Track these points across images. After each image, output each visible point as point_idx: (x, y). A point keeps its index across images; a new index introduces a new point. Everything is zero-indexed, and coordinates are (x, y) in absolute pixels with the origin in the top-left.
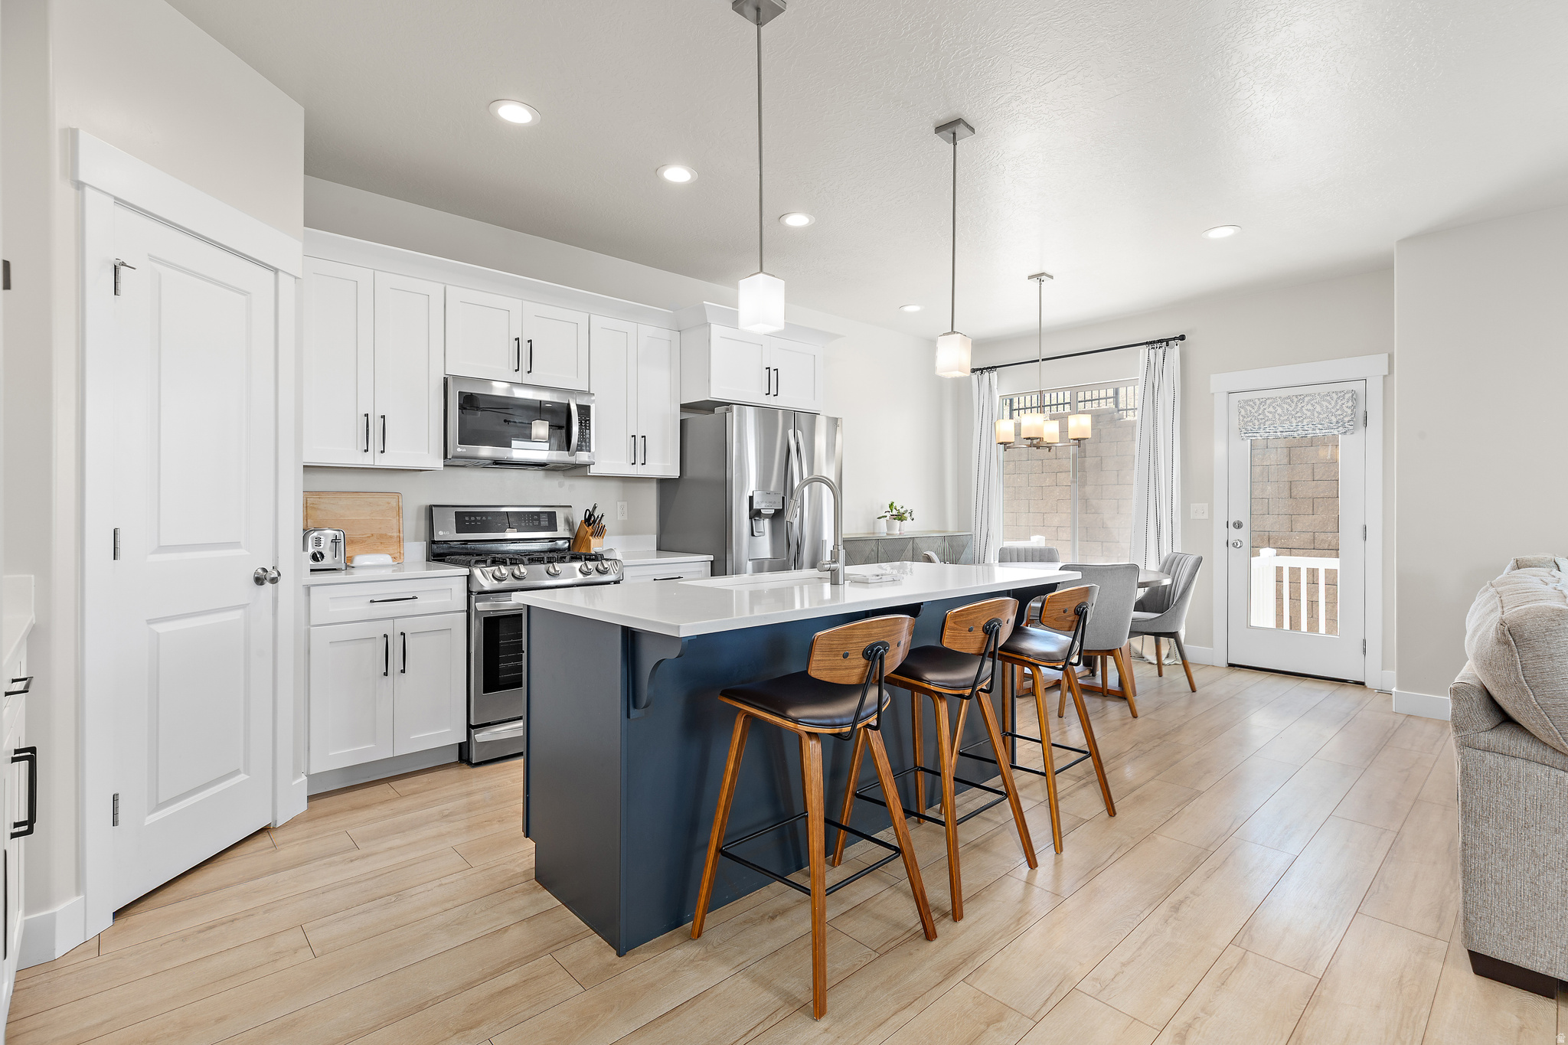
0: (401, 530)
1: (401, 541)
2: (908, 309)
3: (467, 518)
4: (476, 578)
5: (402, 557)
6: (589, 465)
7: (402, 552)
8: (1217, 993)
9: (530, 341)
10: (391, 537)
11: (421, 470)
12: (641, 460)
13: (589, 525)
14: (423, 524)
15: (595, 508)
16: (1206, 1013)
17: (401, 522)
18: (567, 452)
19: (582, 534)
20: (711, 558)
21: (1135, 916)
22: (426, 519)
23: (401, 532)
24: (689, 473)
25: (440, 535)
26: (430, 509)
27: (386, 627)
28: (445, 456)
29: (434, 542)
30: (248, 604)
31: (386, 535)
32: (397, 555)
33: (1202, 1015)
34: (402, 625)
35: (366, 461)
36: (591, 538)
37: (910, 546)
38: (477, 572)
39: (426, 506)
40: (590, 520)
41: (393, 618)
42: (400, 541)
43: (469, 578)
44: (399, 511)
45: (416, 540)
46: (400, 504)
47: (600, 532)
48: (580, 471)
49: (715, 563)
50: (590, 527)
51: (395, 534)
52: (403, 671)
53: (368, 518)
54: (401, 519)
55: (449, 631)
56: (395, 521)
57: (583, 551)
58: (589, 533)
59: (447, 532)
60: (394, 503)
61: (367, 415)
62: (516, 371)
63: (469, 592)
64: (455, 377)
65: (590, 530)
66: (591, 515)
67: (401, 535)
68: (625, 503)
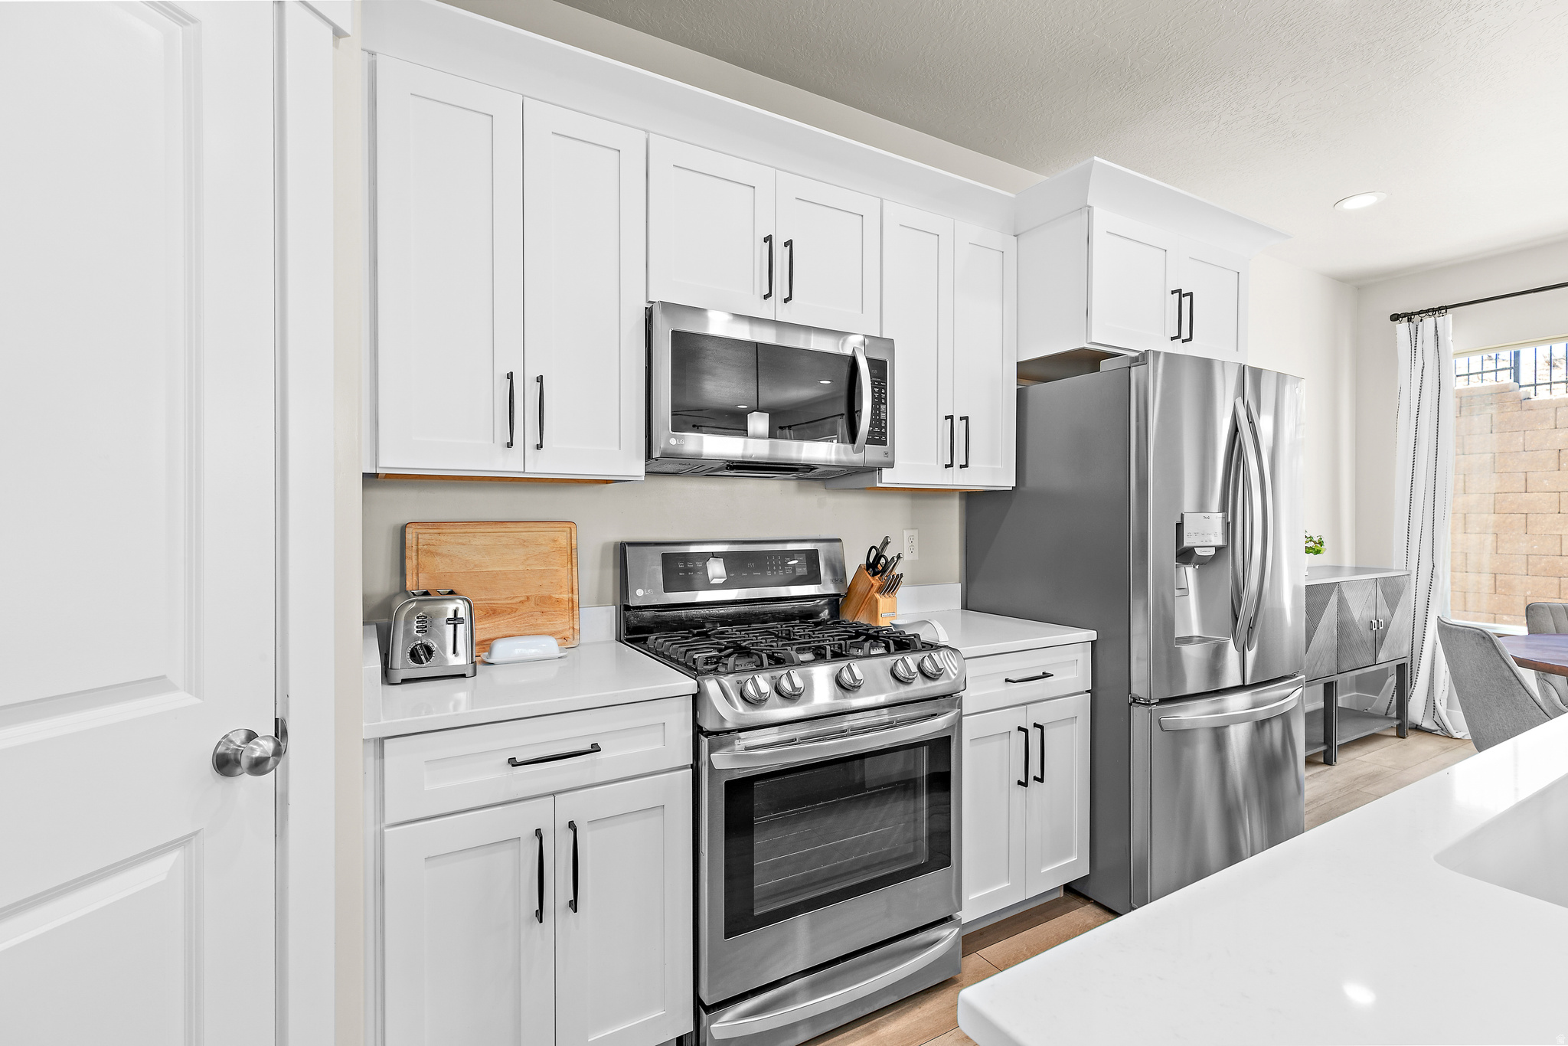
0: (575, 588)
1: (576, 608)
2: (1349, 205)
3: (681, 565)
4: (712, 703)
5: (577, 637)
6: (880, 469)
7: (576, 627)
9: (789, 244)
10: (558, 601)
11: (607, 482)
12: (960, 458)
13: (875, 574)
14: (610, 575)
15: (886, 543)
17: (575, 573)
18: (850, 446)
19: (861, 587)
20: (1092, 635)
22: (614, 567)
23: (575, 592)
24: (1031, 482)
25: (639, 595)
26: (622, 550)
27: (539, 814)
28: (649, 455)
29: (627, 608)
30: (195, 834)
31: (550, 597)
32: (569, 633)
34: (570, 807)
35: (508, 464)
36: (877, 596)
37: (1334, 599)
38: (711, 686)
39: (616, 544)
40: (877, 565)
41: (554, 794)
42: (573, 607)
43: (697, 699)
44: (571, 554)
45: (600, 602)
46: (574, 542)
47: (891, 586)
48: (864, 480)
49: (1098, 645)
50: (877, 577)
51: (566, 596)
52: (574, 905)
53: (521, 568)
54: (575, 569)
55: (660, 811)
56: (564, 572)
57: (863, 619)
58: (875, 589)
59: (648, 592)
60: (563, 541)
61: (510, 376)
62: (766, 297)
63: (698, 731)
64: (665, 306)
65: (876, 582)
66: (878, 557)
67: (575, 597)
68: (915, 533)
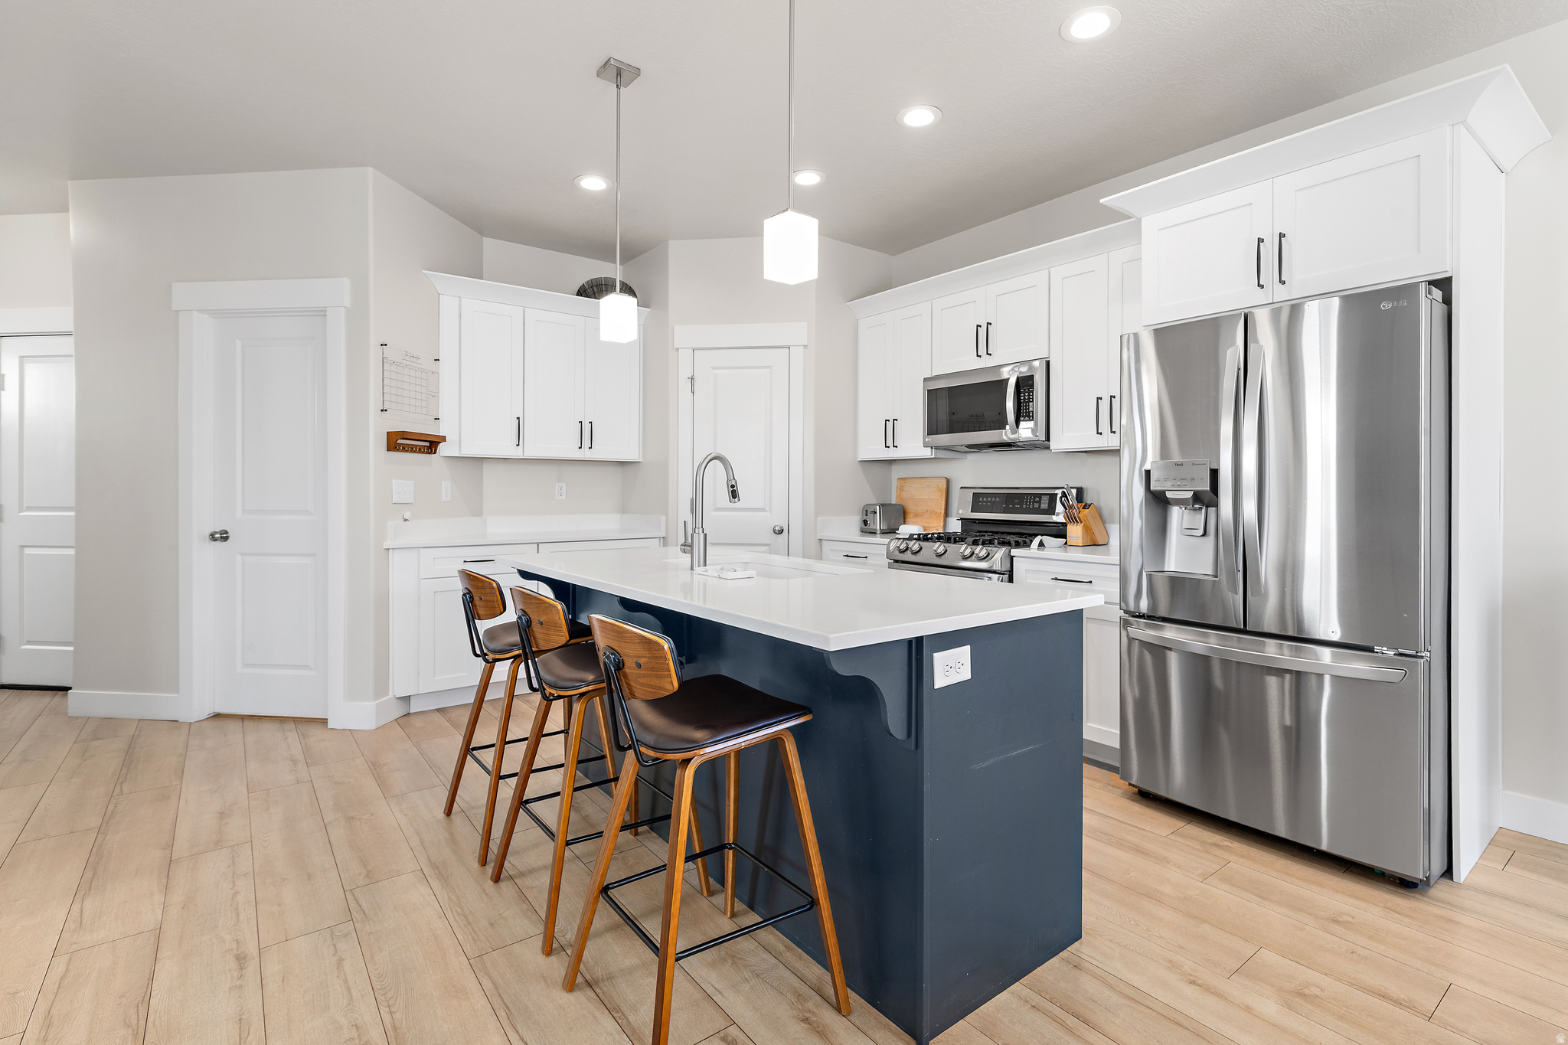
3: (981, 499)
8: (240, 1008)
9: (989, 324)
10: (936, 513)
16: (236, 986)
21: (391, 1003)
23: (943, 509)
25: (960, 513)
26: (961, 490)
31: (934, 511)
33: (238, 983)
42: (941, 516)
44: (943, 492)
51: (939, 511)
53: (927, 497)
56: (940, 500)
59: (965, 511)
60: (941, 486)
62: (979, 357)
67: (943, 512)
